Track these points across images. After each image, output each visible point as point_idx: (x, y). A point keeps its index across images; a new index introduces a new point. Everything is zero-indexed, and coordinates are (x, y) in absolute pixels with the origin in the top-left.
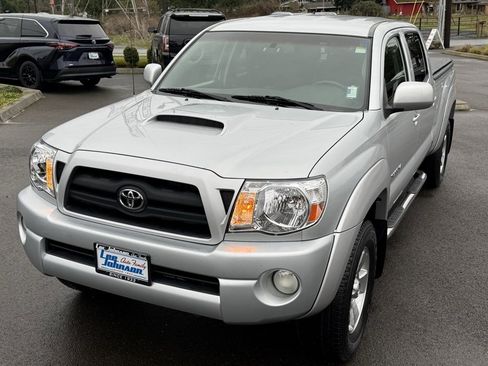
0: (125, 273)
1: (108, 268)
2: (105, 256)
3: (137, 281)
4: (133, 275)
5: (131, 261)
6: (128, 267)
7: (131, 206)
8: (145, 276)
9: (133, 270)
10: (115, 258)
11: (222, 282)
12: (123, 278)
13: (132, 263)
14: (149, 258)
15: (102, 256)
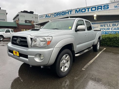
11: (28, 56)
14: (19, 52)
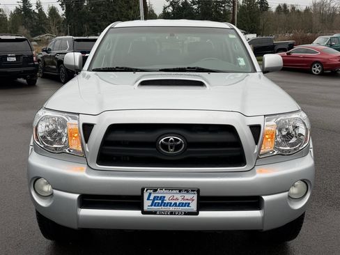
0: (172, 209)
1: (154, 209)
2: (152, 198)
3: (186, 214)
4: (180, 209)
5: (179, 197)
6: (175, 204)
7: (171, 151)
8: (193, 207)
9: (182, 205)
10: (162, 198)
12: (171, 213)
13: (180, 198)
15: (148, 199)
